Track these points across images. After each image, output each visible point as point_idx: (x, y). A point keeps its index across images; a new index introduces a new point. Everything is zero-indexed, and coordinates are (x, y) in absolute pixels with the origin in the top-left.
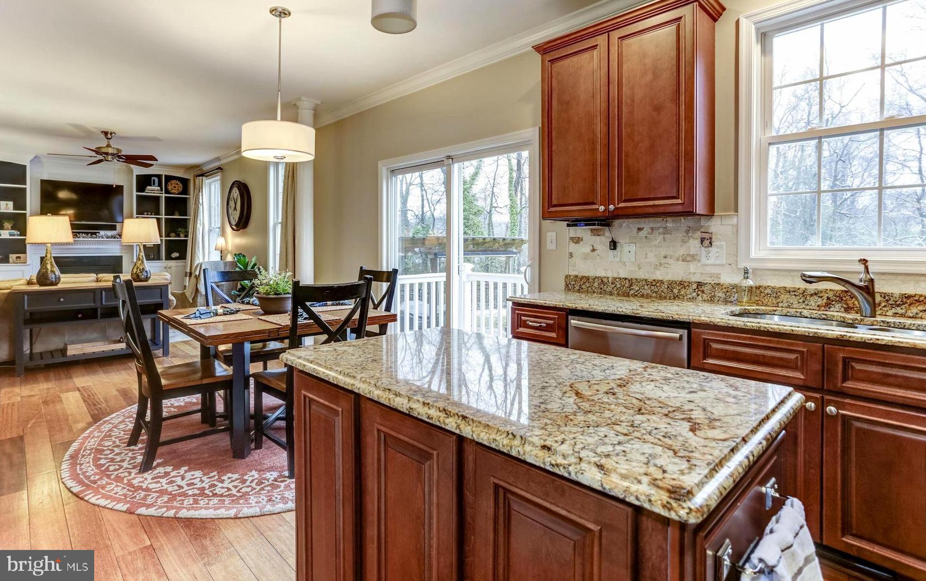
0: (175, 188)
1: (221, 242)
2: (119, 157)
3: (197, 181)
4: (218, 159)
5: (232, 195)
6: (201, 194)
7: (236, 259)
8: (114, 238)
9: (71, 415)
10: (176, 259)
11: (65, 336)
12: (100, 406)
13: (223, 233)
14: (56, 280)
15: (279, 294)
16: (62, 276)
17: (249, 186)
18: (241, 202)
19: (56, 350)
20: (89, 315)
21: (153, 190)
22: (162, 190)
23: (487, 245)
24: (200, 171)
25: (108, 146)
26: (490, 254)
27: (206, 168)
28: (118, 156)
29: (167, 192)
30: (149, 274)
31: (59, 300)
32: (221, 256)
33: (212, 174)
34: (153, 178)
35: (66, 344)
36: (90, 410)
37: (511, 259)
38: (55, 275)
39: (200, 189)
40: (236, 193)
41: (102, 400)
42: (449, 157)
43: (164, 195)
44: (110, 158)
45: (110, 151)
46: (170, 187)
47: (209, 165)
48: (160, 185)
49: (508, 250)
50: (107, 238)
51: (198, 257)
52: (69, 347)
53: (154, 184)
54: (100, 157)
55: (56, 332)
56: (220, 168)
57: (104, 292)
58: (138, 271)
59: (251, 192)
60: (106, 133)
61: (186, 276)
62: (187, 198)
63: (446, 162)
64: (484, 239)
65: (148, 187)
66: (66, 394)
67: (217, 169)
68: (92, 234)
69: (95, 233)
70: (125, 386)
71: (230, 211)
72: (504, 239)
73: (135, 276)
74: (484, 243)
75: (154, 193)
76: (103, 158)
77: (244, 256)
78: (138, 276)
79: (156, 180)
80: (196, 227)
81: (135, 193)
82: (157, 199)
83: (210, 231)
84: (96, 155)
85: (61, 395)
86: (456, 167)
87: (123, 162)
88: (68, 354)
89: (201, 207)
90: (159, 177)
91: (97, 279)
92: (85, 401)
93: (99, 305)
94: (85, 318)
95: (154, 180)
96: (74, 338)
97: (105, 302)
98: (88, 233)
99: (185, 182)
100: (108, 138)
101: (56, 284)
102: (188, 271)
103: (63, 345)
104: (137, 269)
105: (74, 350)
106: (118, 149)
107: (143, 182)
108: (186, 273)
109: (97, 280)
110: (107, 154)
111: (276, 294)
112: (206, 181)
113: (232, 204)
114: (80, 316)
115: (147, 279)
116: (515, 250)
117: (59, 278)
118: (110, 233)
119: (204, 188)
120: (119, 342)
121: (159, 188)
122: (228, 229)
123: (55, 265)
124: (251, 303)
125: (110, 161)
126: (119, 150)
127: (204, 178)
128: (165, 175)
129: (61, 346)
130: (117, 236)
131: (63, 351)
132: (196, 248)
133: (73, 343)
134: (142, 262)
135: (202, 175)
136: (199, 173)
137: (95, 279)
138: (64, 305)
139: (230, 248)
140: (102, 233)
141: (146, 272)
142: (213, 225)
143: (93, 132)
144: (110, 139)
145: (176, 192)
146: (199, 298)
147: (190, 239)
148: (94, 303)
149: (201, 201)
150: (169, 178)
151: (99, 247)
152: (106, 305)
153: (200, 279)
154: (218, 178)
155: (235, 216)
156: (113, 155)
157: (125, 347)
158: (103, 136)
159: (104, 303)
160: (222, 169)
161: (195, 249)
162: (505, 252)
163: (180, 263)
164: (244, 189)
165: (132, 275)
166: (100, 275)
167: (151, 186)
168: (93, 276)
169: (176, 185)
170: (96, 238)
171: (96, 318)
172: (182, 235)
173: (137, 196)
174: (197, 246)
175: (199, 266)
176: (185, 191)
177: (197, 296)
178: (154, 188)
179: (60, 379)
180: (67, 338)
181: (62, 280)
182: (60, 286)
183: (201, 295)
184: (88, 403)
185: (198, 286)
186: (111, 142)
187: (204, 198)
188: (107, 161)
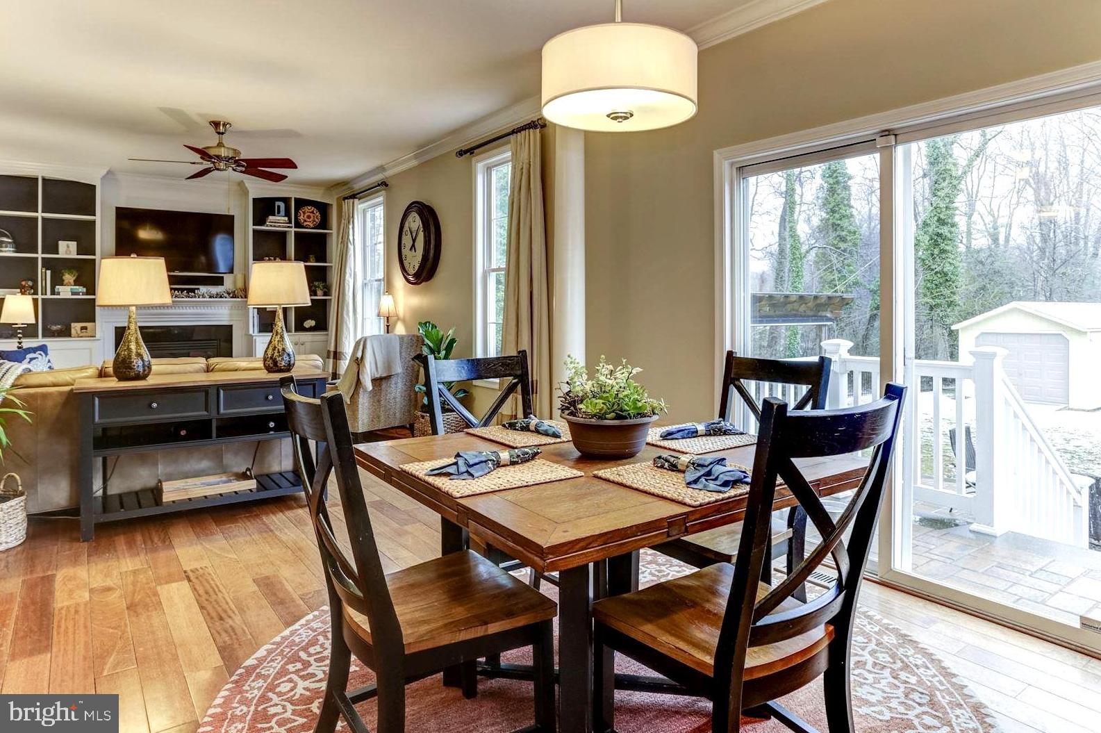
0: (310, 218)
1: (387, 303)
2: (238, 163)
3: (345, 207)
4: (382, 168)
5: (407, 225)
6: (351, 227)
7: (421, 331)
8: (221, 297)
9: (181, 645)
10: (311, 329)
11: (158, 465)
12: (230, 622)
13: (389, 289)
14: (144, 371)
15: (625, 418)
16: (153, 361)
17: (436, 210)
18: (425, 237)
19: (144, 490)
20: (198, 431)
21: (277, 222)
22: (290, 222)
23: (789, 307)
24: (351, 192)
25: (220, 145)
26: (793, 321)
27: (358, 186)
28: (235, 161)
29: (298, 225)
30: (292, 359)
31: (150, 406)
32: (388, 326)
33: (369, 195)
34: (277, 203)
35: (160, 481)
36: (213, 631)
37: (824, 329)
38: (143, 361)
39: (350, 219)
40: (415, 222)
41: (233, 607)
42: (886, 133)
43: (293, 230)
44: (222, 165)
45: (223, 152)
46: (301, 218)
47: (365, 179)
48: (288, 214)
49: (820, 314)
50: (210, 297)
51: (347, 327)
52: (166, 486)
53: (279, 212)
54: (207, 165)
55: (143, 460)
56: (384, 184)
57: (222, 392)
58: (276, 354)
59: (439, 219)
60: (216, 124)
61: (328, 357)
62: (326, 234)
63: (880, 142)
64: (787, 297)
65: (271, 217)
66: (166, 586)
67: (379, 185)
68: (190, 290)
69: (193, 290)
70: (267, 571)
71: (406, 251)
72: (816, 297)
73: (270, 363)
74: (785, 304)
75: (279, 226)
76: (212, 165)
77: (434, 327)
78: (275, 363)
79: (282, 205)
80: (344, 280)
81: (251, 227)
82: (283, 235)
83: (365, 285)
84: (201, 161)
85: (159, 588)
86: (900, 151)
87: (241, 172)
88: (164, 500)
89: (351, 247)
90: (286, 200)
91: (208, 367)
92: (202, 608)
93: (214, 414)
94: (192, 436)
95: (279, 207)
96: (171, 469)
97: (224, 409)
98: (182, 290)
99: (323, 208)
100: (219, 133)
101: (143, 377)
102: (332, 349)
103: (156, 482)
104: (274, 350)
105: (174, 492)
106: (235, 150)
107: (264, 208)
108: (329, 352)
109: (208, 370)
110: (218, 157)
111: (619, 417)
112: (360, 206)
113: (407, 241)
114: (183, 433)
115: (289, 367)
116: (829, 315)
117: (149, 368)
118: (214, 290)
119: (356, 216)
120: (244, 476)
121: (286, 219)
122: (399, 281)
123: (143, 344)
124: (532, 428)
125: (223, 170)
126: (236, 152)
127: (356, 201)
128: (295, 198)
129: (152, 483)
130: (225, 295)
131: (157, 492)
132: (345, 312)
133: (170, 478)
134: (282, 337)
135: (353, 197)
136: (347, 193)
137: (203, 366)
138: (160, 414)
139: (401, 312)
140: (203, 289)
141: (289, 355)
142: (368, 278)
143: (197, 123)
144: (223, 133)
145: (312, 225)
146: (361, 396)
147: (333, 297)
148: (206, 410)
149: (351, 238)
150: (301, 203)
151: (199, 311)
152: (225, 414)
153: (364, 366)
154: (381, 199)
155: (414, 260)
156: (228, 159)
157: (255, 487)
158: (212, 129)
159: (222, 411)
160: (387, 185)
161: (342, 315)
162: (816, 317)
163: (318, 336)
164: (428, 215)
165: (265, 360)
166: (213, 360)
167: (275, 215)
168: (201, 362)
169: (311, 215)
170: (195, 297)
171: (210, 437)
172: (319, 292)
173: (255, 231)
174: (345, 308)
175: (362, 343)
176: (324, 223)
177: (358, 394)
178: (279, 218)
179: (155, 550)
180: (161, 469)
181: (154, 368)
182: (151, 381)
183: (365, 390)
184: (209, 614)
185: (361, 377)
186: (226, 139)
187: (356, 234)
188: (218, 169)
